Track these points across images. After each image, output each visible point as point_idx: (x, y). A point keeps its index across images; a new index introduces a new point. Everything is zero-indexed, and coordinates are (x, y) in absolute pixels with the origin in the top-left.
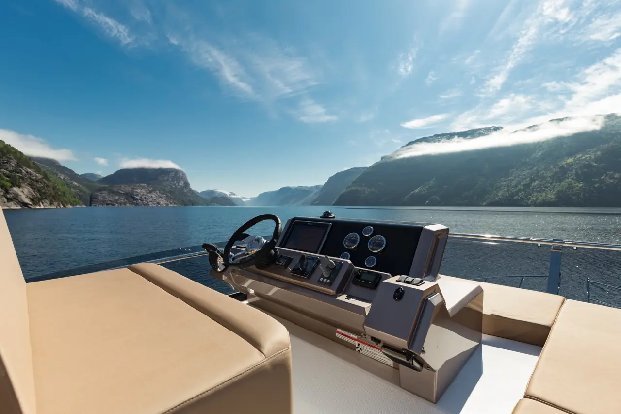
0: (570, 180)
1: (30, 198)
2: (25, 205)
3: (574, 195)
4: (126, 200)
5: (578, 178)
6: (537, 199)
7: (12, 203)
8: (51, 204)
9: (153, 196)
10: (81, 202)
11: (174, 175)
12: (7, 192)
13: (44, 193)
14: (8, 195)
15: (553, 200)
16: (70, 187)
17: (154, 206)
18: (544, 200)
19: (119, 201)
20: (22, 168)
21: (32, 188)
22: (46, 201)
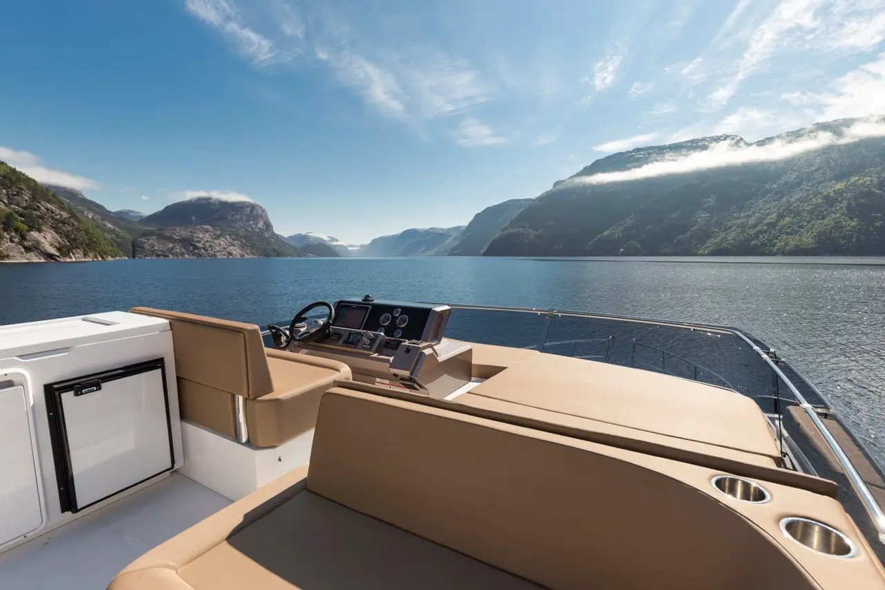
0: (838, 215)
1: (56, 247)
2: (50, 256)
3: (844, 238)
4: (183, 250)
5: (851, 212)
6: (786, 245)
7: (32, 254)
8: (85, 255)
9: (222, 243)
10: (121, 253)
11: (248, 212)
12: (23, 237)
13: (74, 240)
14: (25, 243)
15: (810, 246)
16: (103, 230)
17: (223, 257)
18: (796, 246)
19: (174, 251)
20: (39, 203)
21: (56, 233)
22: (79, 250)
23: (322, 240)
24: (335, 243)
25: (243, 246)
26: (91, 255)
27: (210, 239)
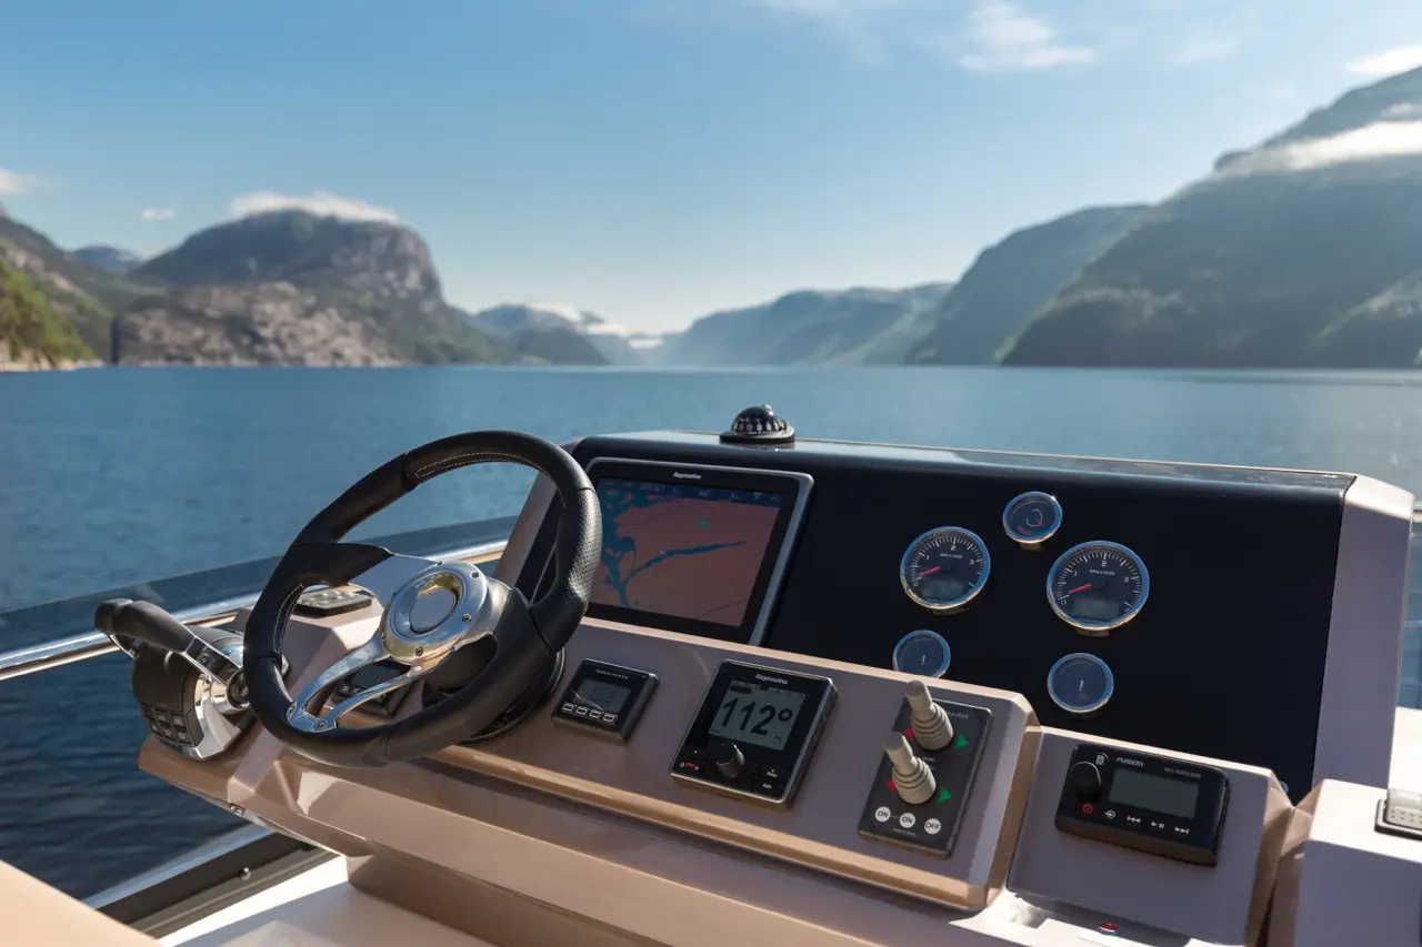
4: (228, 344)
9: (319, 328)
10: (88, 351)
16: (50, 295)
17: (320, 363)
19: (206, 348)
23: (564, 320)
24: (594, 329)
25: (368, 336)
26: (27, 354)
27: (290, 318)
